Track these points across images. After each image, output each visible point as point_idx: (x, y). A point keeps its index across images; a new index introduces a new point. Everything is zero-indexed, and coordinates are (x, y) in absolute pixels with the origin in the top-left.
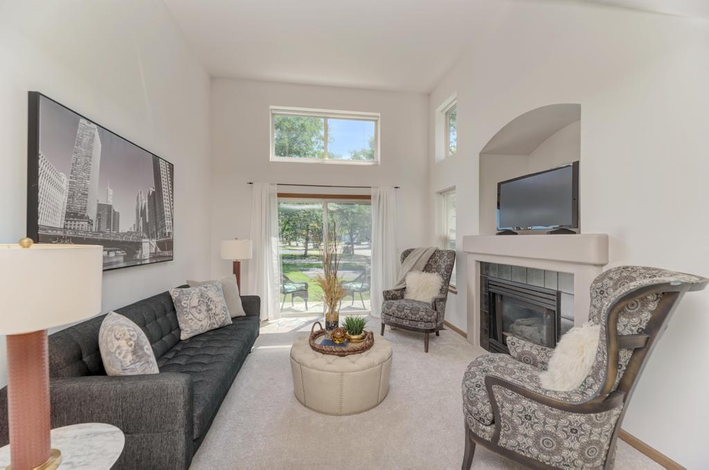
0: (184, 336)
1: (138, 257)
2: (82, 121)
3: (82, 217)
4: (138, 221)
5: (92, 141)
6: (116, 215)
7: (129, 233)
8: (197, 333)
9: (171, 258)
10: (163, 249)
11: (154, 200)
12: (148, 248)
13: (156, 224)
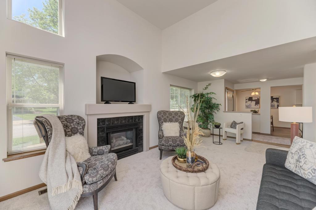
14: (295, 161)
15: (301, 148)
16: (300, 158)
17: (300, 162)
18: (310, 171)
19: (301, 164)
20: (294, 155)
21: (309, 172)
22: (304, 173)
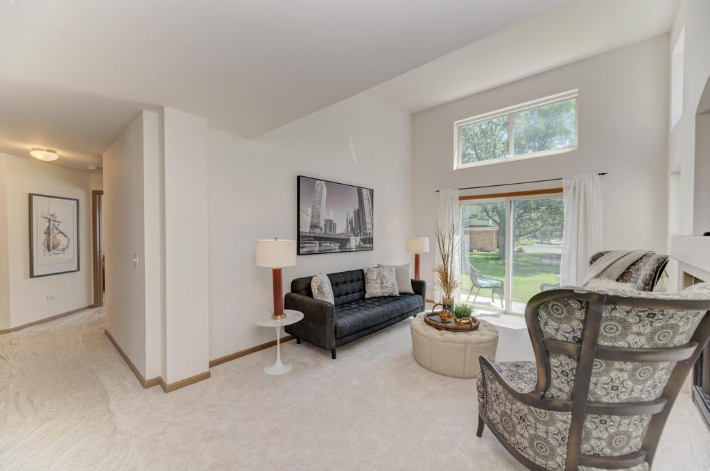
0: (367, 296)
1: (348, 247)
2: (318, 181)
3: (317, 227)
4: (348, 227)
5: (322, 190)
6: (335, 224)
7: (342, 234)
8: (373, 296)
9: (371, 249)
10: (365, 243)
11: (359, 214)
12: (354, 242)
13: (360, 228)
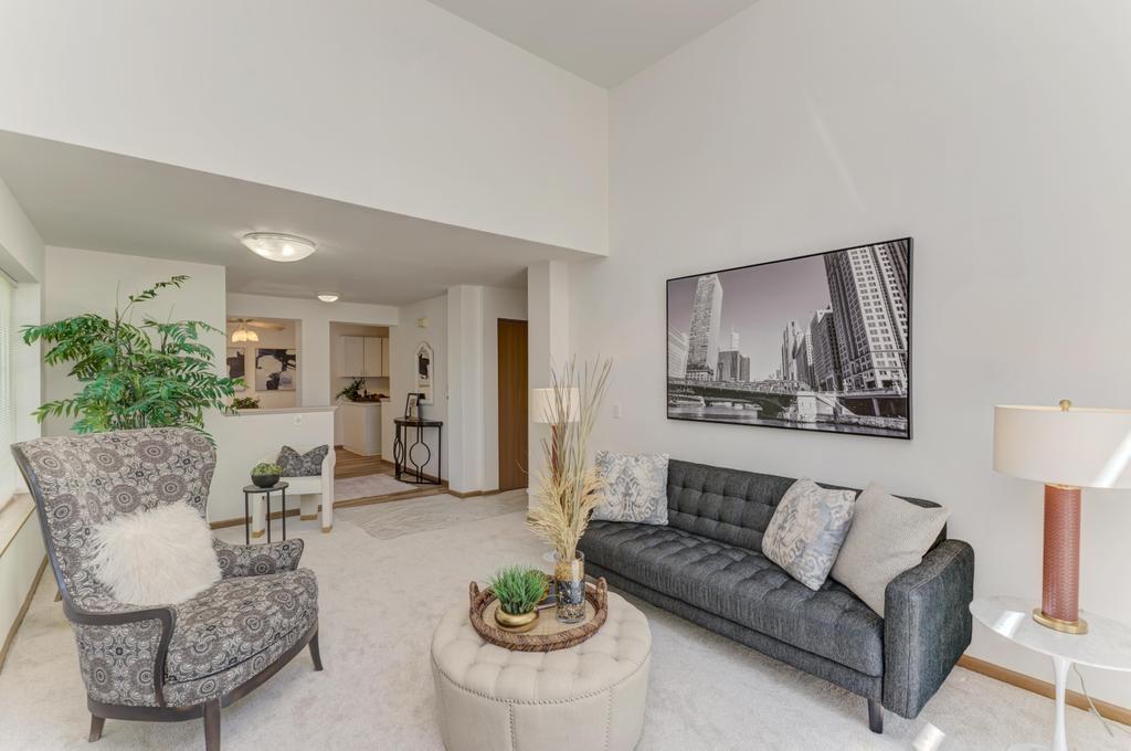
1: (787, 416)
2: (702, 278)
3: (702, 368)
4: (788, 364)
5: (712, 291)
6: (745, 362)
7: (769, 382)
11: (830, 328)
12: (812, 405)
14: (620, 497)
15: (625, 470)
16: (628, 488)
17: (630, 495)
18: (648, 504)
19: (633, 499)
20: (615, 487)
21: (648, 507)
22: (640, 513)
